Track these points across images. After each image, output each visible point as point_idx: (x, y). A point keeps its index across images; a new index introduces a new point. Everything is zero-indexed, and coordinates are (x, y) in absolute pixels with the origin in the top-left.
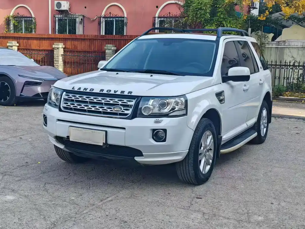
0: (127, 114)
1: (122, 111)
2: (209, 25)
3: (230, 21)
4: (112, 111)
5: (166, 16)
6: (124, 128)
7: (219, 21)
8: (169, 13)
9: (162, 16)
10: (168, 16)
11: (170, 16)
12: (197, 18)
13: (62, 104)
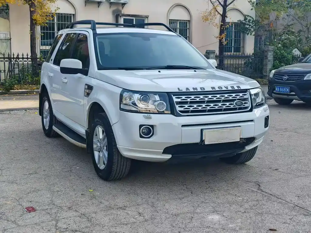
4: (235, 106)
13: (178, 108)
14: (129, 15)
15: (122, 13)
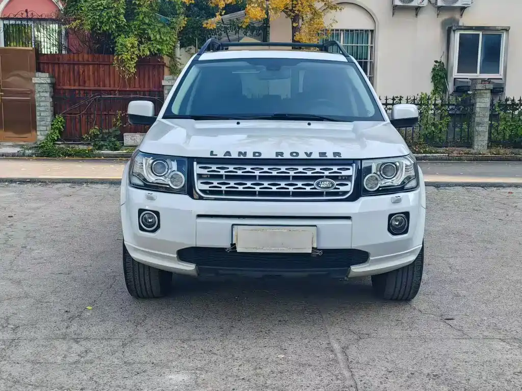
0: (345, 193)
1: (335, 188)
2: (123, 36)
3: (159, 30)
4: (315, 188)
5: (20, 17)
6: (348, 218)
7: (141, 29)
8: (26, 11)
9: (12, 16)
10: (25, 15)
11: (27, 16)
12: (102, 23)
13: (199, 186)
14: (470, 28)
15: (461, 24)
